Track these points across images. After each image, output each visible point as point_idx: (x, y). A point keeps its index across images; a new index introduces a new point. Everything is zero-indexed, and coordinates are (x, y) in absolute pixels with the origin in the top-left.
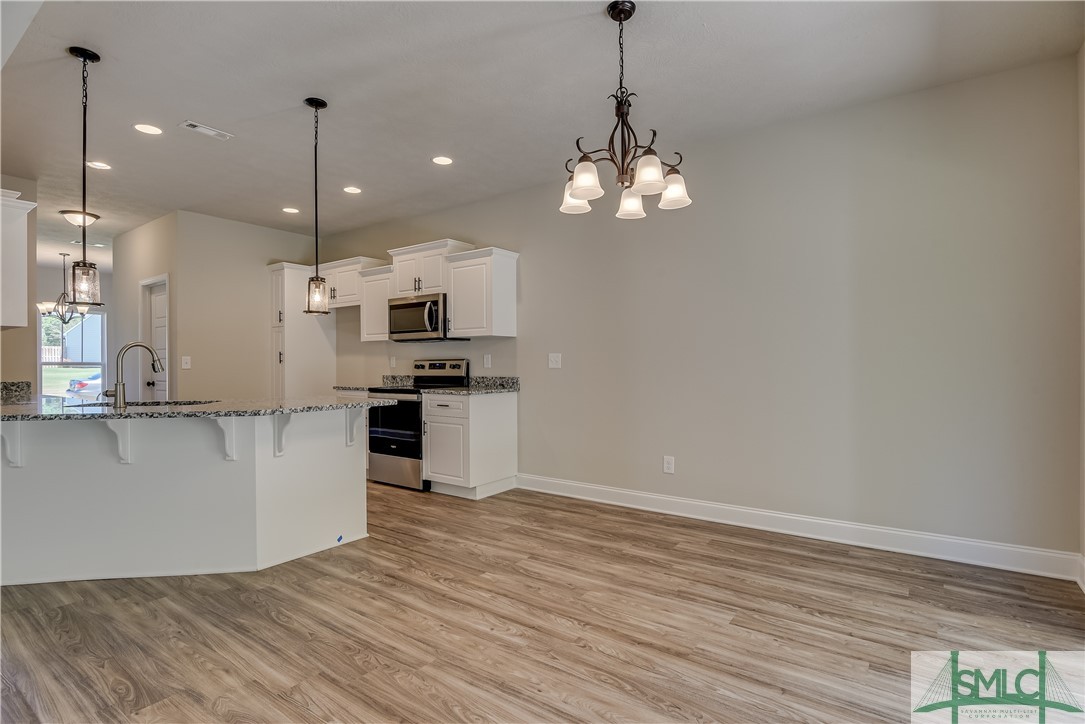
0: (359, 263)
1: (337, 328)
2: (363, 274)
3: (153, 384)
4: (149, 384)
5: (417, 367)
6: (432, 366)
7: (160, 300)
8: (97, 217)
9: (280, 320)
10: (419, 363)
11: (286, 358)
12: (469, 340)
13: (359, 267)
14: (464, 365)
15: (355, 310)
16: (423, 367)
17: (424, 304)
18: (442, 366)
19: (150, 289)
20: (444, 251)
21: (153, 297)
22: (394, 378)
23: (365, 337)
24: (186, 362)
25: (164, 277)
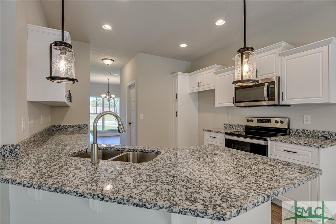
0: (214, 68)
1: (199, 101)
2: (216, 73)
3: (131, 123)
4: (129, 124)
5: (248, 121)
6: (258, 121)
7: (133, 91)
8: (113, 61)
9: (176, 98)
10: (250, 119)
11: (179, 114)
12: (289, 105)
13: (214, 70)
14: (286, 121)
15: (212, 92)
16: (252, 121)
17: (263, 84)
18: (269, 121)
19: (130, 87)
20: (277, 51)
21: (131, 90)
22: (231, 125)
23: (217, 104)
24: (141, 116)
25: (134, 82)
